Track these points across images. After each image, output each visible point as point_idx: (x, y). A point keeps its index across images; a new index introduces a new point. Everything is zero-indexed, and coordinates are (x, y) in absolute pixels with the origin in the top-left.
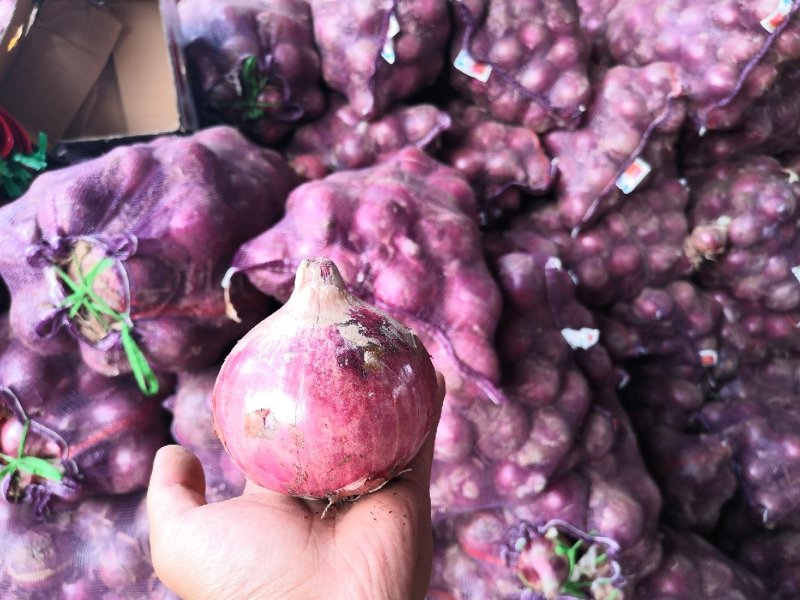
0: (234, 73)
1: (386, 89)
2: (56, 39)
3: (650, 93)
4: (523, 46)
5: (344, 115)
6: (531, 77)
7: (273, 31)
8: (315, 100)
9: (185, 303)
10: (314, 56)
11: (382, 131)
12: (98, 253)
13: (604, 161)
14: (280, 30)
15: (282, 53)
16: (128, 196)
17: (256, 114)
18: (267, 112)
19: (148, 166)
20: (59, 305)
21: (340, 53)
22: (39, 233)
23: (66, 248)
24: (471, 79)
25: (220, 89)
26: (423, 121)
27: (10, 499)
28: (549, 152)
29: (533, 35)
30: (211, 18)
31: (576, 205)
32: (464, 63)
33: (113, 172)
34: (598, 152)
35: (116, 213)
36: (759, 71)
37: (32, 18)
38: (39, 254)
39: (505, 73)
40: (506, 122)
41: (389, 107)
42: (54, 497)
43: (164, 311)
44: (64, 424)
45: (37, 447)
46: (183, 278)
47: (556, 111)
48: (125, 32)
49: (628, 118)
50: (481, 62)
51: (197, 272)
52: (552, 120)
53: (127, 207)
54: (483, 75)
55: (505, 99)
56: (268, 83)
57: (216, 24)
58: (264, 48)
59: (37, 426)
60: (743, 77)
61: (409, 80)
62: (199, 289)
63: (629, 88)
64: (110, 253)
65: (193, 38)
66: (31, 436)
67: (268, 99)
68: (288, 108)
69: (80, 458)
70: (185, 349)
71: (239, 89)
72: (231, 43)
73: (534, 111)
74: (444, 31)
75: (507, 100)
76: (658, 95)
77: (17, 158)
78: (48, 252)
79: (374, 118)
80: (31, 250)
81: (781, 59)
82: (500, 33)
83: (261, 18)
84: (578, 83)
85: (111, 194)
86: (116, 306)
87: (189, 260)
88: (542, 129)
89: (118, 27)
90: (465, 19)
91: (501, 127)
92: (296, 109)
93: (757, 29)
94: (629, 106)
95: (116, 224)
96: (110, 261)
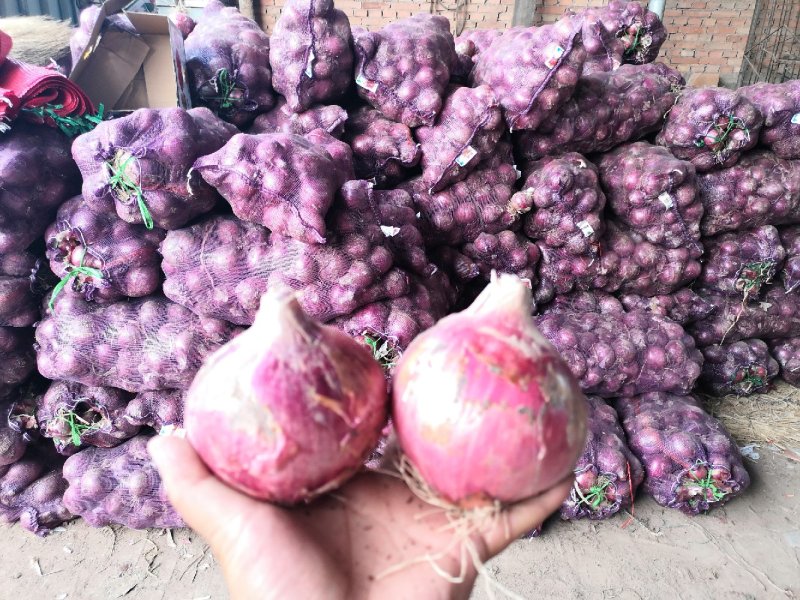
0: (214, 79)
1: (309, 93)
2: (111, 54)
3: (476, 104)
4: (398, 72)
5: (284, 109)
6: (404, 92)
7: (241, 56)
8: (267, 99)
9: (169, 186)
10: (267, 72)
11: (306, 120)
12: (128, 155)
13: (448, 146)
14: (245, 55)
15: (245, 70)
16: (143, 131)
17: (227, 105)
18: (234, 104)
19: (155, 118)
20: (107, 182)
21: (281, 70)
22: (100, 144)
23: (113, 152)
24: (368, 91)
25: (206, 88)
26: (332, 115)
27: (74, 289)
28: (416, 139)
29: (405, 66)
30: (203, 46)
31: (432, 174)
32: (361, 81)
33: (137, 119)
34: (446, 140)
35: (138, 138)
36: (545, 93)
37: (98, 41)
38: (99, 155)
39: (387, 88)
40: (391, 120)
41: (310, 105)
42: (97, 290)
43: (159, 187)
44: (104, 250)
45: (90, 261)
46: (169, 173)
47: (419, 113)
48: (151, 52)
49: (464, 120)
50: (371, 81)
51: (176, 171)
52: (418, 119)
53: (143, 136)
54: (374, 89)
55: (388, 105)
56: (235, 86)
57: (205, 50)
58: (234, 65)
59: (90, 250)
60: (535, 96)
61: (324, 89)
62: (177, 180)
63: (465, 101)
64: (133, 155)
65: (192, 57)
66: (87, 254)
67: (236, 96)
68: (248, 103)
69: (111, 270)
70: (167, 208)
71: (217, 89)
72: (215, 61)
73: (407, 113)
74: (347, 60)
75: (389, 106)
76: (481, 105)
77: (87, 117)
78: (104, 154)
79: (301, 111)
80: (96, 153)
81: (560, 86)
82: (384, 64)
83: (234, 48)
84: (431, 96)
85: (136, 129)
86: (135, 182)
87: (171, 164)
88: (413, 125)
89: (148, 48)
90: (361, 54)
91: (387, 122)
92: (255, 104)
93: (544, 66)
94: (464, 113)
95: (137, 143)
96: (133, 159)
